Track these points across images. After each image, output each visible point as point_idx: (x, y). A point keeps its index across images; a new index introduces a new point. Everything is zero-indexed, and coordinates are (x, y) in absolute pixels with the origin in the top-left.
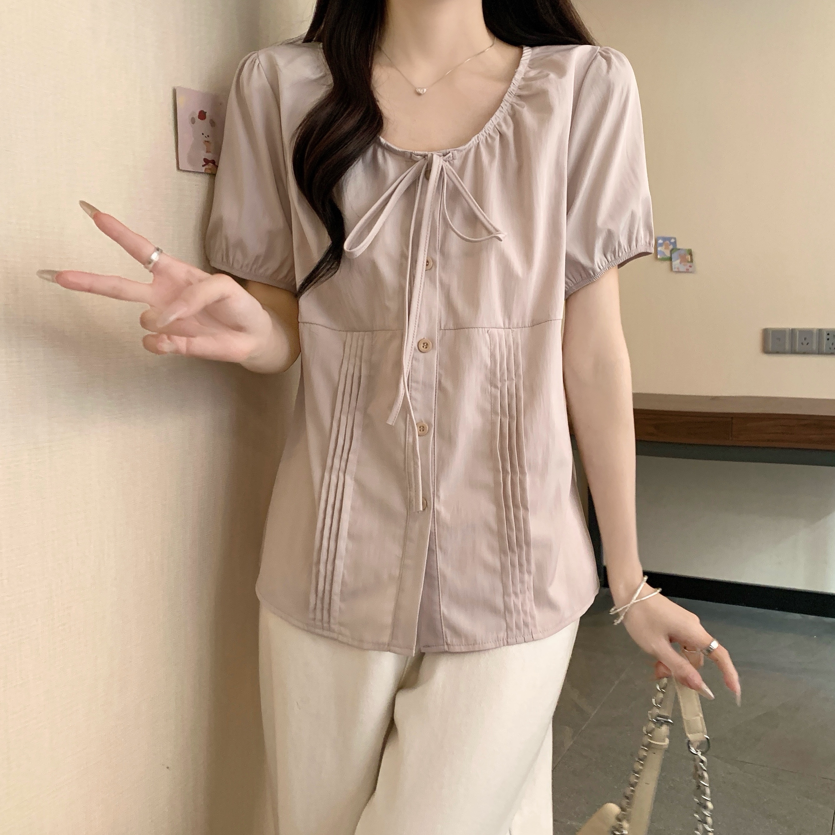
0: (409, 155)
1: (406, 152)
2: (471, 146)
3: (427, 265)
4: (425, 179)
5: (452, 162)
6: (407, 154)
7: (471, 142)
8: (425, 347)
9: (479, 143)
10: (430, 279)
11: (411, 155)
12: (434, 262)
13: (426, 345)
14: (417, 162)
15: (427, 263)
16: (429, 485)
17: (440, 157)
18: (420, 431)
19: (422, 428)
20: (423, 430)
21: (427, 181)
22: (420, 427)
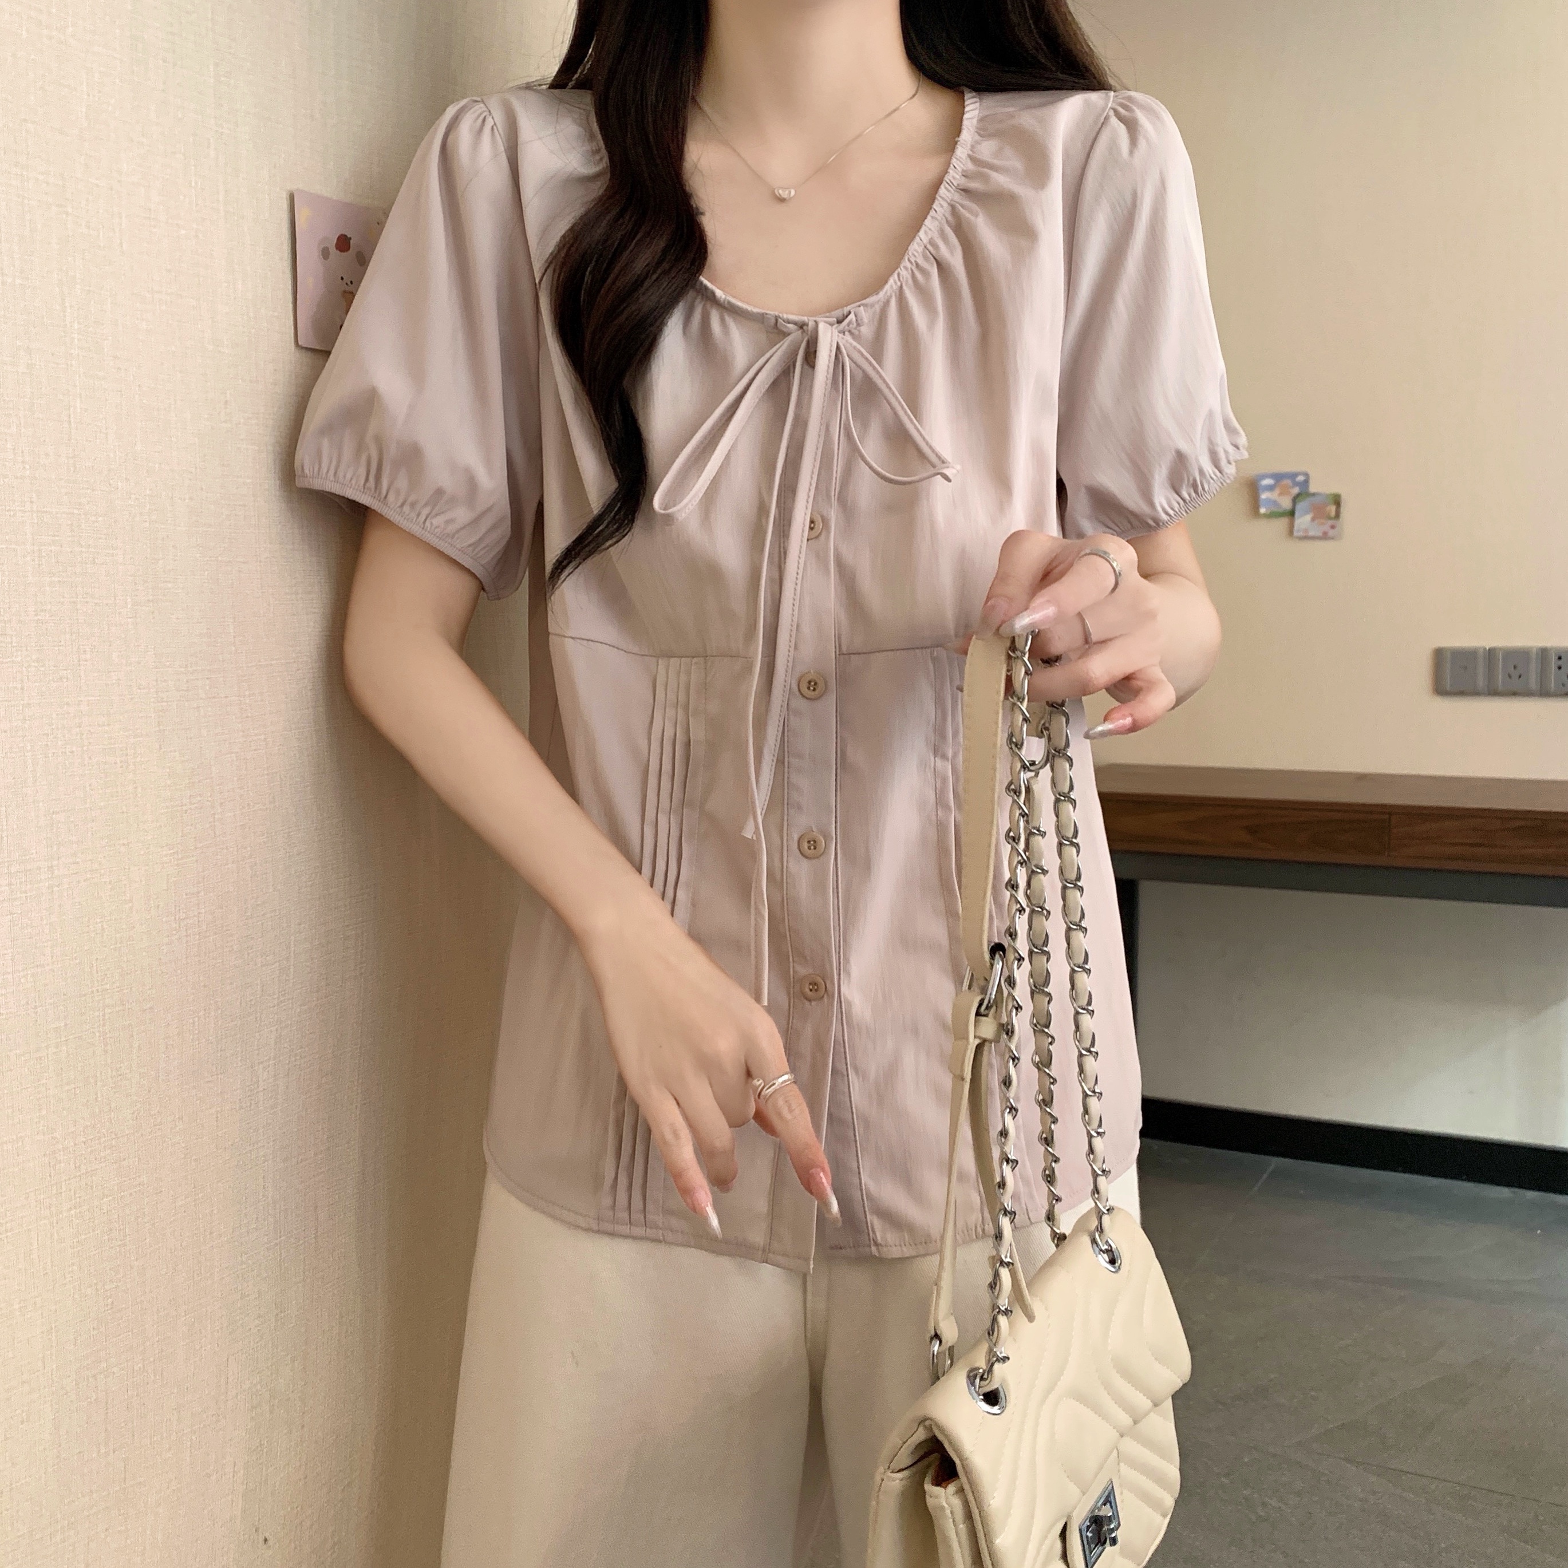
0: (773, 321)
1: (766, 314)
2: (888, 294)
3: (811, 529)
4: (806, 367)
5: (856, 332)
6: (769, 318)
7: (887, 287)
8: (812, 688)
9: (901, 287)
10: (818, 556)
11: (777, 321)
12: (825, 521)
13: (813, 685)
14: (789, 334)
15: (812, 525)
16: (829, 952)
17: (832, 325)
18: (809, 848)
19: (812, 842)
20: (815, 848)
21: (810, 370)
22: (809, 842)
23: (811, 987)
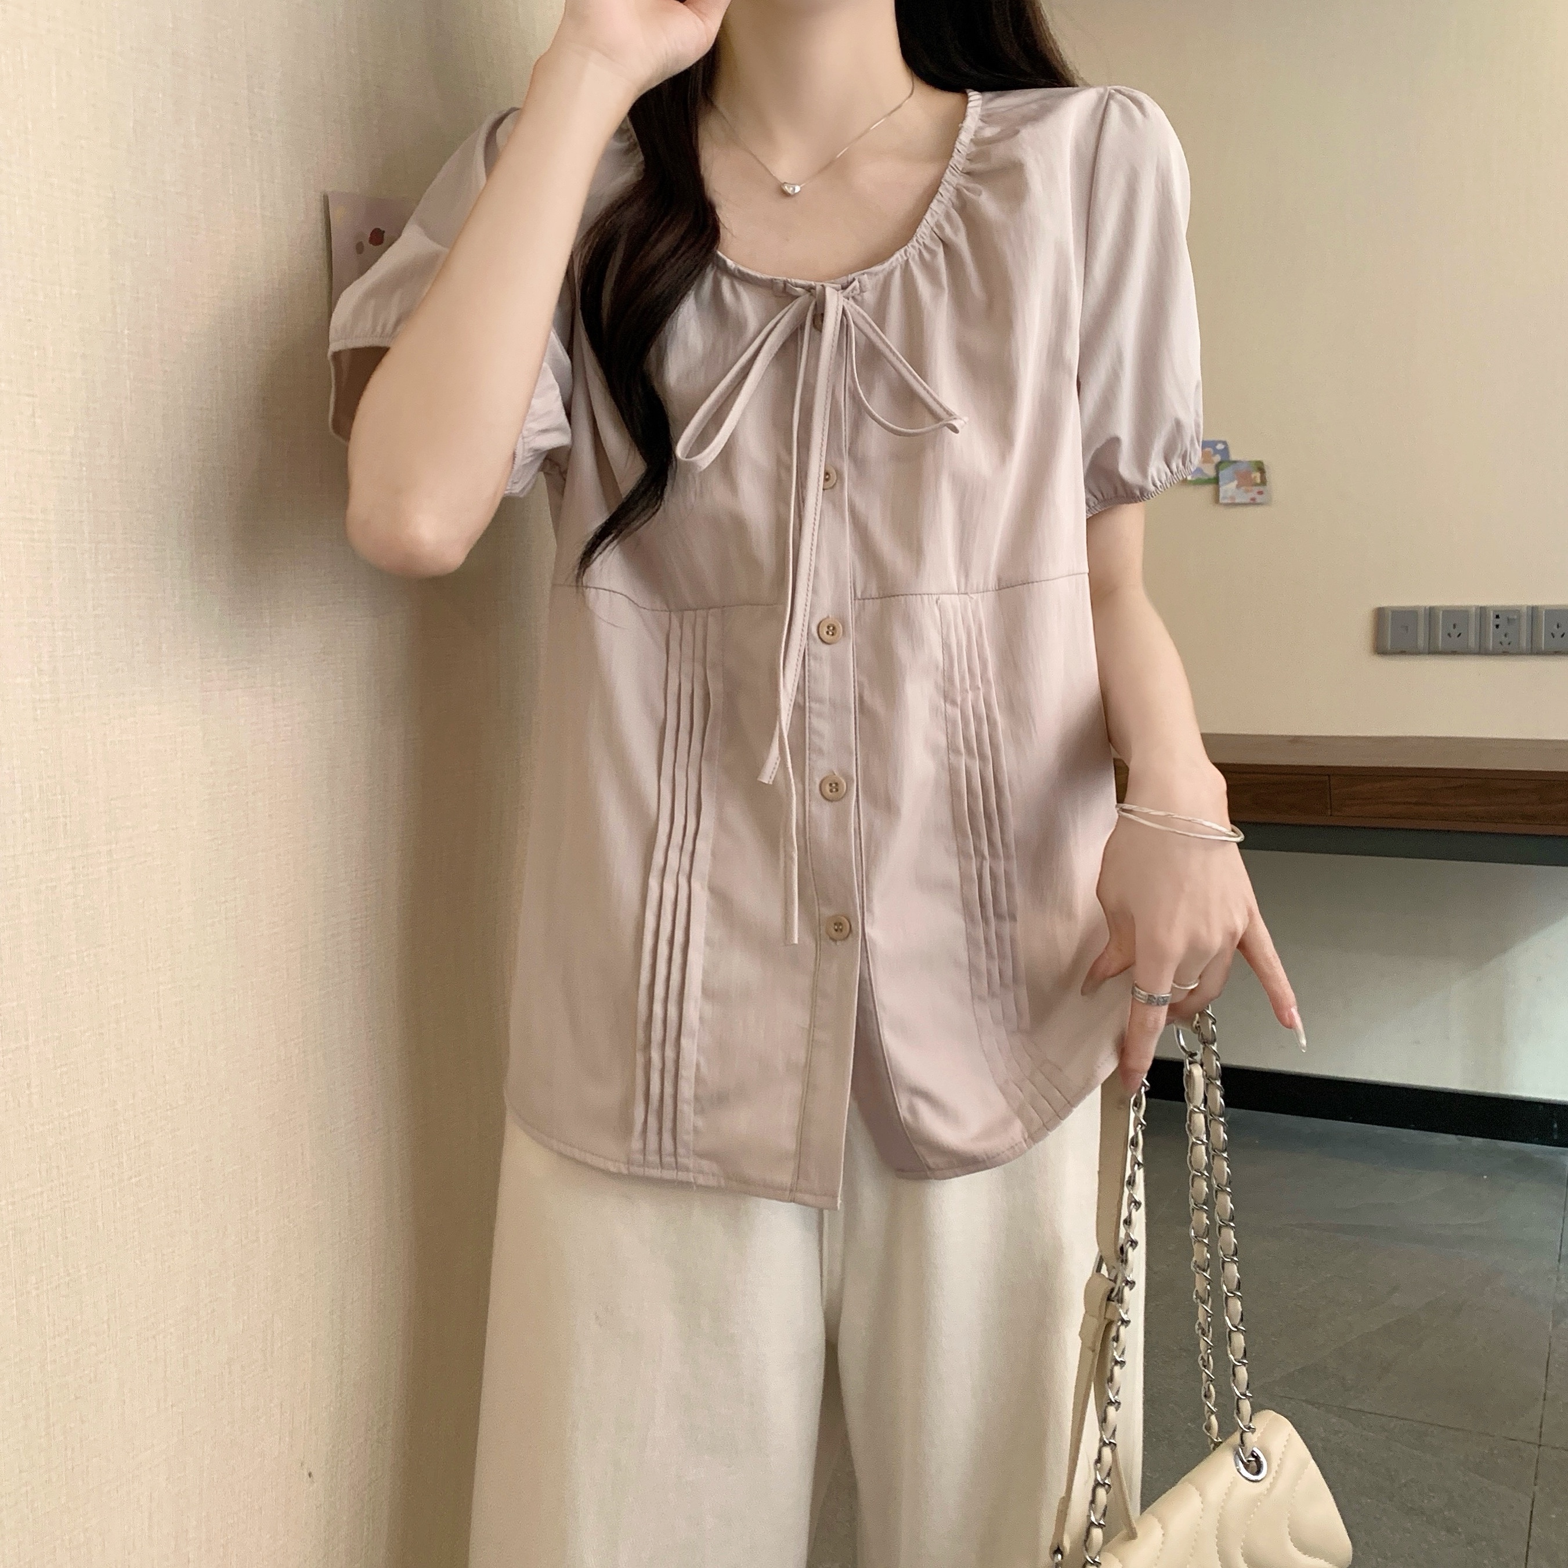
0: (782, 285)
1: (775, 279)
2: (894, 264)
3: (826, 480)
4: (813, 330)
5: (859, 298)
6: (777, 283)
7: (893, 259)
8: (831, 633)
9: (907, 260)
10: (834, 505)
11: (785, 285)
12: (840, 475)
13: (832, 629)
14: (797, 297)
15: (827, 477)
16: (852, 892)
17: (838, 290)
18: (831, 791)
19: (834, 785)
20: (837, 790)
21: (817, 333)
22: (831, 785)
23: (836, 927)
